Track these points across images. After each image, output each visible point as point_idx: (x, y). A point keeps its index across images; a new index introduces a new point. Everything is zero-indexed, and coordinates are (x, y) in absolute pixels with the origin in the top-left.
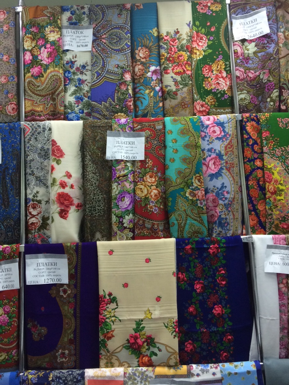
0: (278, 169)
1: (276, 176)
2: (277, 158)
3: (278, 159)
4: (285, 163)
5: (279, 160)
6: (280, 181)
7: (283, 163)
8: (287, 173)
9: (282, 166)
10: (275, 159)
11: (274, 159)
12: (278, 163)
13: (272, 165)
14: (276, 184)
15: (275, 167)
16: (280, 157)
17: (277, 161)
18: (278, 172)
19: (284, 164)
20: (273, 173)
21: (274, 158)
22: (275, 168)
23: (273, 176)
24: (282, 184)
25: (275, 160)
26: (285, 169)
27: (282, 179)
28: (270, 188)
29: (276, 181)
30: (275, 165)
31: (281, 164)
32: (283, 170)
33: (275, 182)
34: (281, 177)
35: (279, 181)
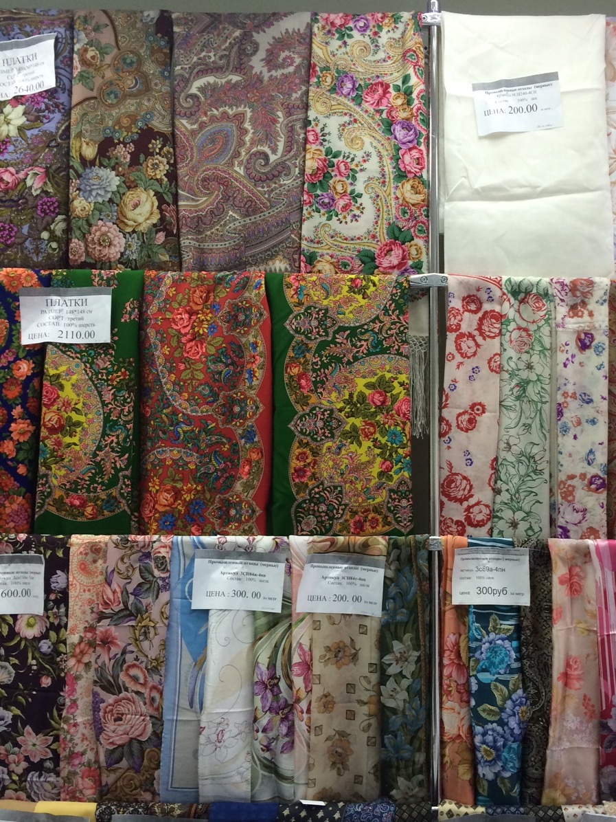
0: (75, 377)
1: (68, 393)
2: (76, 353)
3: (79, 355)
4: (94, 366)
5: (81, 359)
6: (76, 404)
7: (88, 365)
8: (93, 387)
9: (86, 371)
10: (73, 355)
11: (69, 355)
12: (77, 366)
13: (63, 369)
14: (65, 411)
15: (69, 373)
16: (84, 351)
17: (77, 360)
18: (73, 385)
19: (91, 368)
20: (62, 387)
21: (68, 353)
22: (67, 374)
23: (60, 393)
24: (79, 410)
25: (72, 357)
26: (91, 379)
27: (82, 400)
28: (47, 417)
29: (67, 404)
30: (69, 369)
31: (83, 367)
32: (86, 381)
33: (64, 405)
34: (78, 395)
35: (73, 403)
